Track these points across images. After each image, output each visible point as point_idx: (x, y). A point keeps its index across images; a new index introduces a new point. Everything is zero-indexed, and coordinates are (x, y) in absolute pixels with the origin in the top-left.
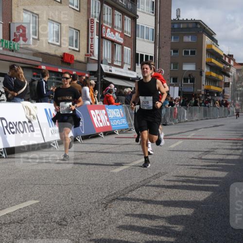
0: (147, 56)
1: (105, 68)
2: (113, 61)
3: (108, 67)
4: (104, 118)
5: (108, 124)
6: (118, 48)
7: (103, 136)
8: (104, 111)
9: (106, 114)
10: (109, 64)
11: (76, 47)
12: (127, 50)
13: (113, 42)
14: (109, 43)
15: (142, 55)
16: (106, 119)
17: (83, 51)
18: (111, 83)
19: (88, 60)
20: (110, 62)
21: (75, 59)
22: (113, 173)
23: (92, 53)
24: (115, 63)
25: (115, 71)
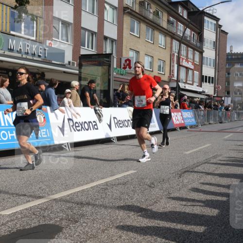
0: (209, 77)
1: (182, 85)
2: (186, 81)
3: (183, 85)
4: (180, 118)
5: (183, 122)
6: (190, 72)
7: (179, 130)
8: (180, 113)
9: (182, 115)
10: (184, 83)
11: (163, 71)
12: (197, 73)
13: (187, 68)
14: (184, 69)
15: (206, 77)
16: (181, 118)
17: (167, 74)
18: (185, 95)
19: (170, 80)
20: (185, 81)
21: (162, 79)
22: (186, 154)
23: (173, 75)
24: (188, 82)
25: (188, 87)
